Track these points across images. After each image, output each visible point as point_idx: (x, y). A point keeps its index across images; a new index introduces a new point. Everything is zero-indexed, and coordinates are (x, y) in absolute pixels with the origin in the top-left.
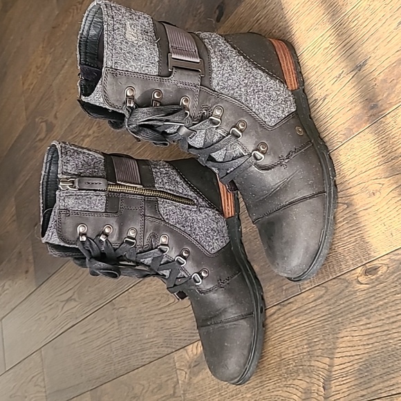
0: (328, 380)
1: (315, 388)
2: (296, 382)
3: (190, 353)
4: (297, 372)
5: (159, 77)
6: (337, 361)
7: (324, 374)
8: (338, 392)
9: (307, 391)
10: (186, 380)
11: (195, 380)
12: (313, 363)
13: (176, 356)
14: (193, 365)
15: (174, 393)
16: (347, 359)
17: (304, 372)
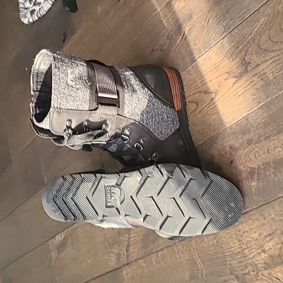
0: (128, 247)
1: (122, 252)
2: (113, 250)
3: (57, 240)
4: (113, 244)
5: (89, 112)
6: (132, 236)
7: (126, 243)
8: (133, 253)
9: (119, 255)
10: (56, 256)
11: (61, 256)
12: (121, 238)
13: (50, 243)
14: (59, 247)
15: (50, 265)
16: (137, 234)
17: (116, 243)
